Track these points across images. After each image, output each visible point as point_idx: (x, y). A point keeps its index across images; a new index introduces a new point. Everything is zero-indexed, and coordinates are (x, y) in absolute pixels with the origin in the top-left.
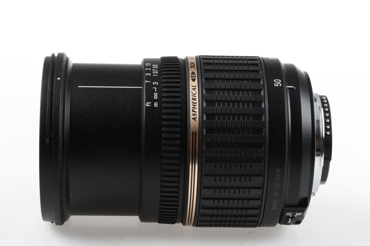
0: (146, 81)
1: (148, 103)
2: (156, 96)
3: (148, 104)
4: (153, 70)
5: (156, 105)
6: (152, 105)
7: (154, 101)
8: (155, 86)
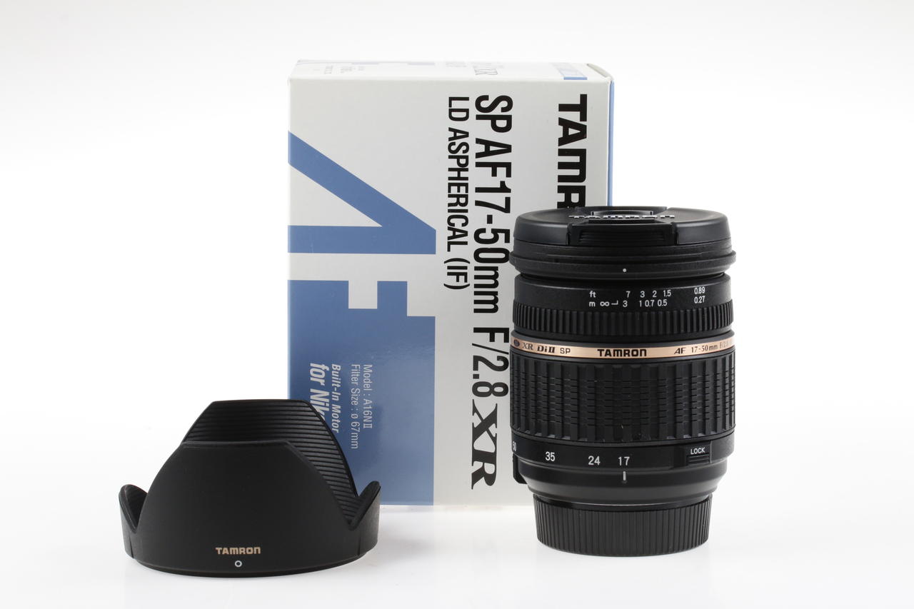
0: (629, 292)
1: (594, 293)
2: (604, 304)
3: (592, 294)
4: (653, 301)
5: (592, 304)
6: (592, 299)
7: (597, 302)
8: (621, 303)
